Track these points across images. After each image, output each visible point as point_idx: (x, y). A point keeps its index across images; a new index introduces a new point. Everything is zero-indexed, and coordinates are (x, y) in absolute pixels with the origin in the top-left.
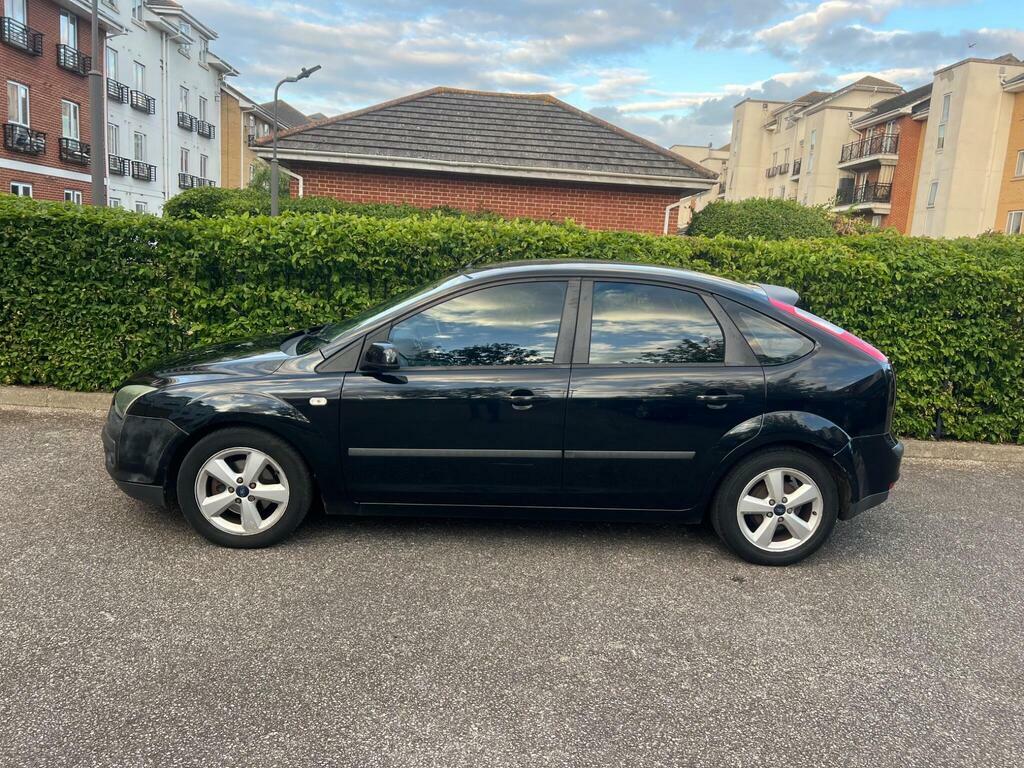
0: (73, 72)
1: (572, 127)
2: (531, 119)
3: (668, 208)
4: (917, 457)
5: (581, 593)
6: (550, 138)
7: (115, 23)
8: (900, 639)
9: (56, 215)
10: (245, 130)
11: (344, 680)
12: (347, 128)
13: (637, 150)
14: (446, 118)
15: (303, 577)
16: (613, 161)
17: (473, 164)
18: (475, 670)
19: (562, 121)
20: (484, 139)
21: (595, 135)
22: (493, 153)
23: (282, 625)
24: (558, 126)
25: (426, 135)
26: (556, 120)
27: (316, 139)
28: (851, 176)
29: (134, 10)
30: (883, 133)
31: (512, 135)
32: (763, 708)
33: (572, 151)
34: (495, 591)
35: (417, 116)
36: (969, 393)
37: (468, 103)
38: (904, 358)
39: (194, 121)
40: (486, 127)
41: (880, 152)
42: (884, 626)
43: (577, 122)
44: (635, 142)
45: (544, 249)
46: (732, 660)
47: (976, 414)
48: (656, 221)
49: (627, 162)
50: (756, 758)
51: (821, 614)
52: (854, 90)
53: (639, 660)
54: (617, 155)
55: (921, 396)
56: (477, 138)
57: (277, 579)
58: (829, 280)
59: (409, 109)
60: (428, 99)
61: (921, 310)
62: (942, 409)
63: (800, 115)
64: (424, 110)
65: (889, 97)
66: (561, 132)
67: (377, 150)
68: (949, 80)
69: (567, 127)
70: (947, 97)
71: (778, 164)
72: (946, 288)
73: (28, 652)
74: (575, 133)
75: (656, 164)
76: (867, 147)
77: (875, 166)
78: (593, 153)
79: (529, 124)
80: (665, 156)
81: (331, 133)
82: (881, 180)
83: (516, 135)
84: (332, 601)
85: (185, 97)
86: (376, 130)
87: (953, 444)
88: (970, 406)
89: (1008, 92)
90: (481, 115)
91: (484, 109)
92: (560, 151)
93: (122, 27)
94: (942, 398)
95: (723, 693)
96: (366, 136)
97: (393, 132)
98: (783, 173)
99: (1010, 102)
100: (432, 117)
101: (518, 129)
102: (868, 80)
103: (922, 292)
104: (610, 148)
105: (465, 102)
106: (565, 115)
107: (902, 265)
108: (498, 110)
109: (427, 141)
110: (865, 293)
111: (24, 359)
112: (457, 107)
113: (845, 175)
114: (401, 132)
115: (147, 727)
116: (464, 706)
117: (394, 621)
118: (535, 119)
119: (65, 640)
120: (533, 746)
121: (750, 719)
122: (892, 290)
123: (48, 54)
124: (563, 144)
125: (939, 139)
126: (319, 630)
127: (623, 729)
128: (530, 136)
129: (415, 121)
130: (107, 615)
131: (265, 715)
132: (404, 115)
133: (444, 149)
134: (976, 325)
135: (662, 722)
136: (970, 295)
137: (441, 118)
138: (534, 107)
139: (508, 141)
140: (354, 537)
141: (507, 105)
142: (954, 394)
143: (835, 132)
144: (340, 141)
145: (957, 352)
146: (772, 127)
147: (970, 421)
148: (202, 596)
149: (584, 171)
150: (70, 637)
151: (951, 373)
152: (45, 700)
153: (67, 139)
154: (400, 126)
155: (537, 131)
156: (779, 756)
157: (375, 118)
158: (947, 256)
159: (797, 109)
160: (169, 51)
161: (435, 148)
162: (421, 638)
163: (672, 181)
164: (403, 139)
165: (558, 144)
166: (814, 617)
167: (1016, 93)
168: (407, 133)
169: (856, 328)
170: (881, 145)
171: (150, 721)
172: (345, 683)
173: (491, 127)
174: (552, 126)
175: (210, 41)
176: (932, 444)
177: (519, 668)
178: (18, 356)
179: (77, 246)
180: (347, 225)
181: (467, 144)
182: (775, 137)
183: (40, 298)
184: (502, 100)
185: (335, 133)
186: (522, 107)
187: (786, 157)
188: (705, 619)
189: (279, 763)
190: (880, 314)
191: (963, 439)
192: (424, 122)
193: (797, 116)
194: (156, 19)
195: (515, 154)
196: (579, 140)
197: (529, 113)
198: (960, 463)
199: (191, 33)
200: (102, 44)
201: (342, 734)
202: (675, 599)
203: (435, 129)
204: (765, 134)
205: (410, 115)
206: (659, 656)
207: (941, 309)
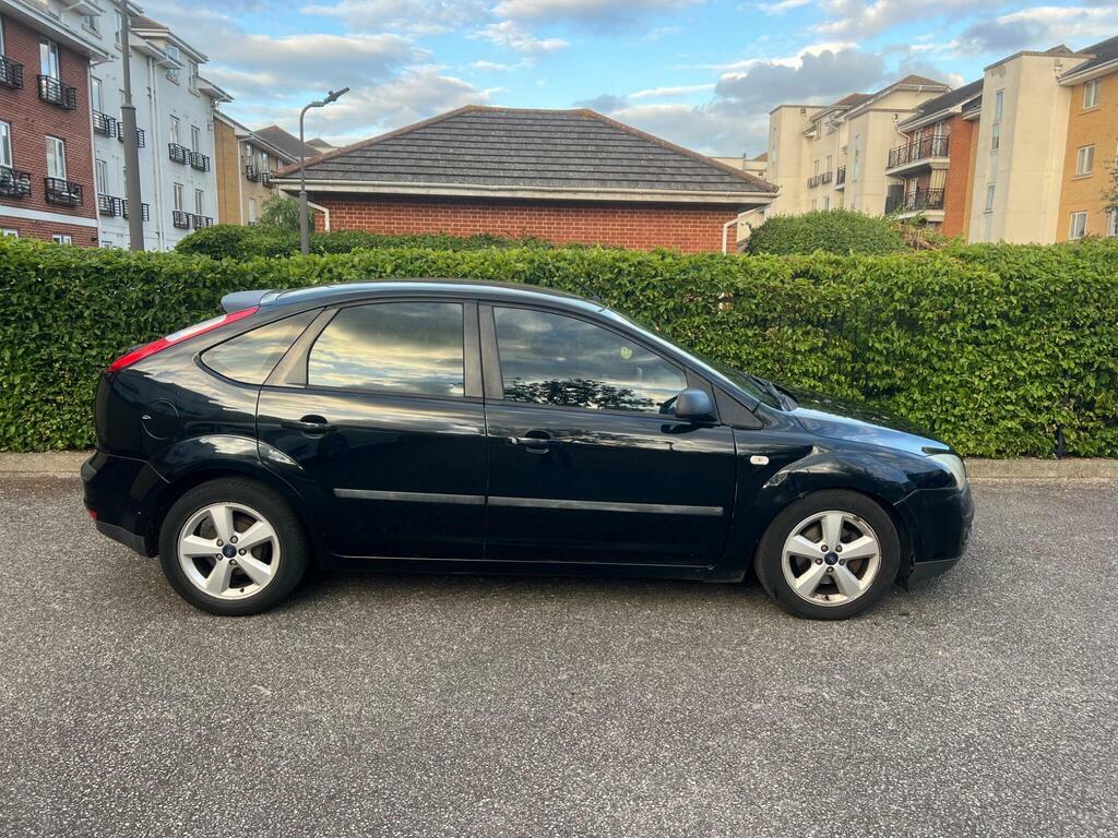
0: (56, 105)
1: (617, 143)
2: (573, 136)
3: (726, 225)
4: (1041, 477)
5: (748, 638)
6: (594, 155)
7: (100, 49)
8: (1092, 666)
9: (108, 263)
10: (243, 161)
11: (536, 741)
12: (374, 154)
13: (689, 164)
14: (480, 139)
15: (451, 638)
16: (664, 178)
17: (514, 187)
18: (668, 723)
19: (605, 136)
20: (524, 160)
21: (641, 150)
22: (535, 174)
23: (448, 690)
24: (602, 143)
25: (461, 158)
26: (599, 136)
27: (342, 168)
28: (900, 182)
29: (117, 34)
30: (933, 136)
31: (553, 154)
32: (979, 744)
33: (620, 169)
34: (658, 640)
35: (448, 137)
36: (1090, 406)
37: (502, 121)
38: (1022, 373)
39: (187, 153)
40: (524, 147)
41: (930, 155)
42: (1071, 654)
43: (621, 137)
44: (685, 156)
45: (637, 275)
46: (930, 698)
47: (1099, 428)
48: (713, 240)
49: (679, 178)
50: (992, 795)
51: (1003, 645)
52: (896, 91)
53: (834, 704)
54: (668, 171)
55: (1040, 412)
56: (516, 159)
57: (425, 640)
58: (940, 294)
59: (438, 131)
60: (458, 119)
61: (1038, 321)
62: (1062, 426)
63: (841, 119)
64: (455, 131)
65: (935, 96)
66: (605, 149)
67: (409, 177)
68: (1001, 76)
69: (611, 143)
70: (1000, 93)
71: (821, 172)
72: (1062, 297)
73: (192, 732)
74: (621, 149)
75: (712, 179)
76: (915, 151)
77: (926, 171)
78: (643, 170)
79: (570, 142)
80: (719, 169)
81: (358, 161)
82: (932, 186)
83: (557, 154)
84: (492, 662)
85: (176, 127)
86: (406, 155)
87: (1077, 461)
88: (1092, 420)
89: (1063, 86)
90: (517, 134)
91: (520, 127)
92: (607, 169)
93: (107, 54)
94: (1064, 413)
95: (933, 732)
96: (396, 162)
97: (424, 156)
98: (826, 181)
99: (1068, 94)
100: (465, 138)
101: (559, 148)
102: (912, 79)
103: (1038, 302)
104: (660, 164)
105: (498, 121)
106: (607, 130)
107: (1015, 273)
108: (535, 128)
109: (462, 164)
110: (979, 306)
111: (77, 421)
112: (490, 127)
113: (893, 181)
114: (434, 157)
115: (350, 802)
116: (671, 760)
117: (565, 677)
118: (576, 136)
119: (227, 717)
120: (759, 797)
121: (969, 757)
122: (1006, 302)
123: (29, 86)
124: (609, 162)
125: (994, 138)
126: (489, 692)
127: (845, 774)
128: (572, 155)
129: (447, 144)
130: (261, 688)
131: (470, 782)
132: (434, 137)
133: (481, 172)
134: (1095, 334)
135: (881, 763)
136: (1087, 303)
137: (475, 138)
138: (573, 123)
139: (550, 160)
140: (489, 592)
141: (543, 122)
142: (1075, 409)
143: (881, 135)
144: (368, 168)
145: (1076, 364)
146: (811, 134)
147: (1093, 436)
148: (353, 662)
149: (632, 190)
150: (232, 714)
151: (1071, 387)
152: (231, 782)
153: (54, 179)
154: (431, 150)
155: (580, 148)
156: (1014, 792)
157: (404, 142)
158: (1059, 262)
159: (837, 112)
160: (156, 77)
161: (471, 172)
162: (599, 695)
163: (729, 196)
164: (436, 164)
165: (603, 162)
166: (997, 649)
167: (1072, 87)
168: (439, 157)
169: (970, 344)
170: (931, 148)
171: (351, 796)
172: (539, 743)
173: (530, 147)
174: (595, 142)
175: (199, 65)
176: (1055, 463)
177: (714, 718)
178: (71, 419)
179: (134, 295)
180: (424, 260)
181: (506, 166)
182: (814, 143)
183: (94, 353)
184: (538, 116)
185: (362, 160)
186: (560, 123)
187: (829, 166)
188: (886, 657)
189: (504, 830)
190: (994, 327)
191: (1086, 456)
192: (456, 144)
193: (838, 120)
194: (142, 43)
195: (559, 175)
196: (625, 156)
197: (568, 129)
198: (1086, 481)
199: (179, 56)
200: (86, 73)
201: (557, 797)
202: (848, 639)
203: (469, 151)
204: (805, 141)
205: (441, 137)
206: (853, 698)
207: (1058, 320)
